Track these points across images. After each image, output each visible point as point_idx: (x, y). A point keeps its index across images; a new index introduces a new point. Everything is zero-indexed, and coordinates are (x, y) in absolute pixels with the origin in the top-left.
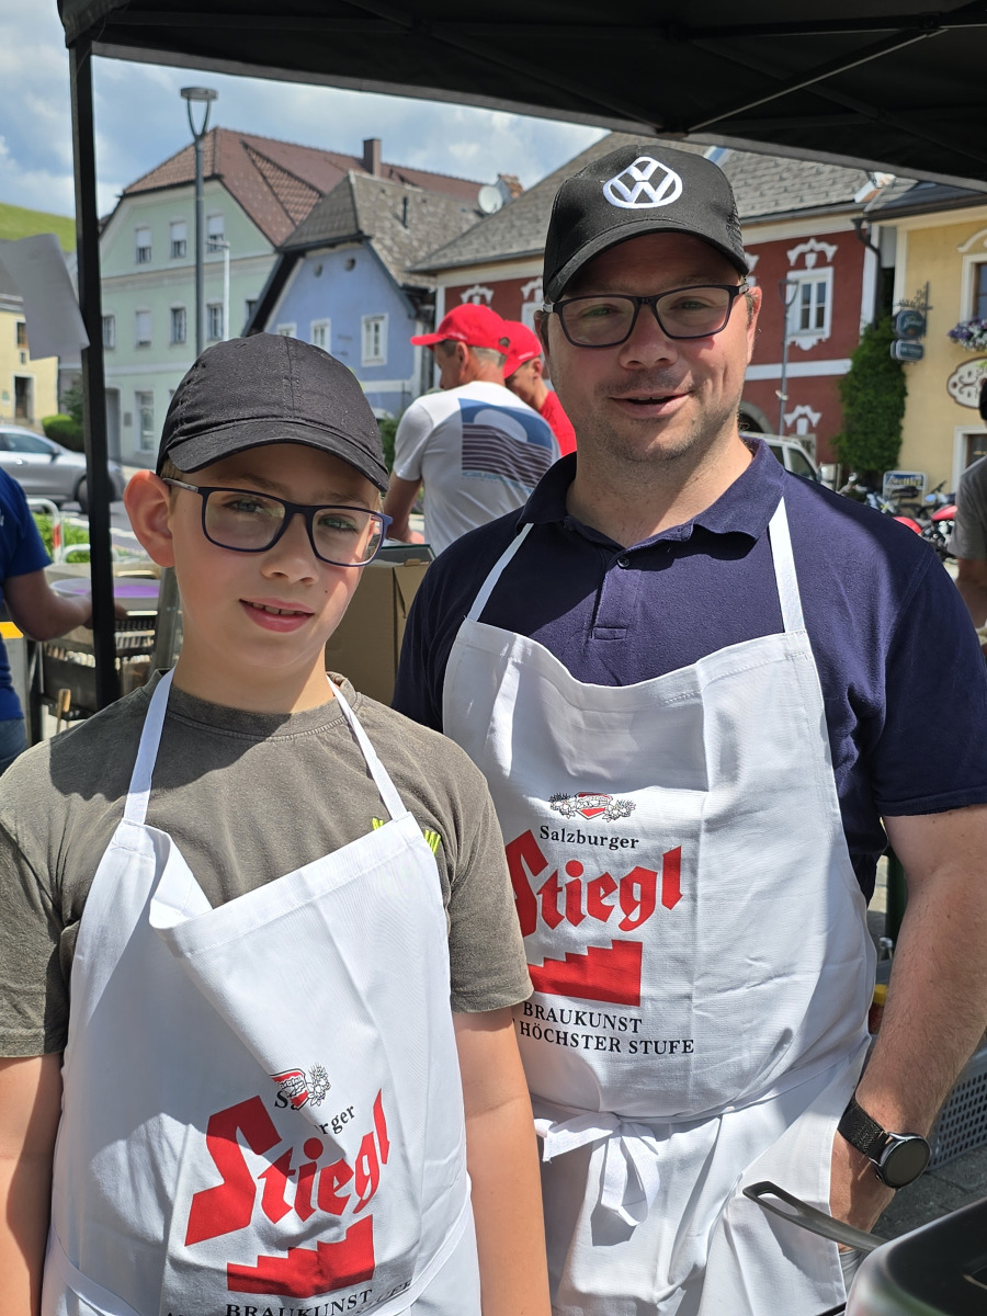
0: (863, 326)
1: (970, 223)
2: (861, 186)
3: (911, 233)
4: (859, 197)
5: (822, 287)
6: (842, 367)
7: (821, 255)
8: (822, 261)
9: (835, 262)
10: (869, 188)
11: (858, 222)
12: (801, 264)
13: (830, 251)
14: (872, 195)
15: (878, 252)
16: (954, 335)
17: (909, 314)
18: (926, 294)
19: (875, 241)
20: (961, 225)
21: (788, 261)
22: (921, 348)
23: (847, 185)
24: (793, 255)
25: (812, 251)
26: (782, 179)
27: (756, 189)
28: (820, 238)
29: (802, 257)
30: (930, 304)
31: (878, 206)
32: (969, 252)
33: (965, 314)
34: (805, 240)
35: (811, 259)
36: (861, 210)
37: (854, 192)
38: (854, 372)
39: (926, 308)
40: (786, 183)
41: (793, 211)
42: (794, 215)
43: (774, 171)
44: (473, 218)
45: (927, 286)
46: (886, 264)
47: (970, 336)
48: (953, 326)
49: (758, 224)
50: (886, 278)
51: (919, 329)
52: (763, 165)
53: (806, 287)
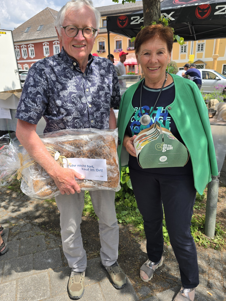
5: (58, 47)
8: (58, 44)
9: (60, 44)
12: (55, 44)
13: (59, 42)
21: (53, 44)
24: (54, 43)
25: (56, 42)
26: (51, 32)
27: (47, 33)
28: (57, 40)
29: (55, 43)
34: (55, 41)
35: (56, 43)
40: (52, 33)
41: (53, 37)
43: (49, 31)
49: (49, 38)
52: (47, 30)
53: (56, 47)
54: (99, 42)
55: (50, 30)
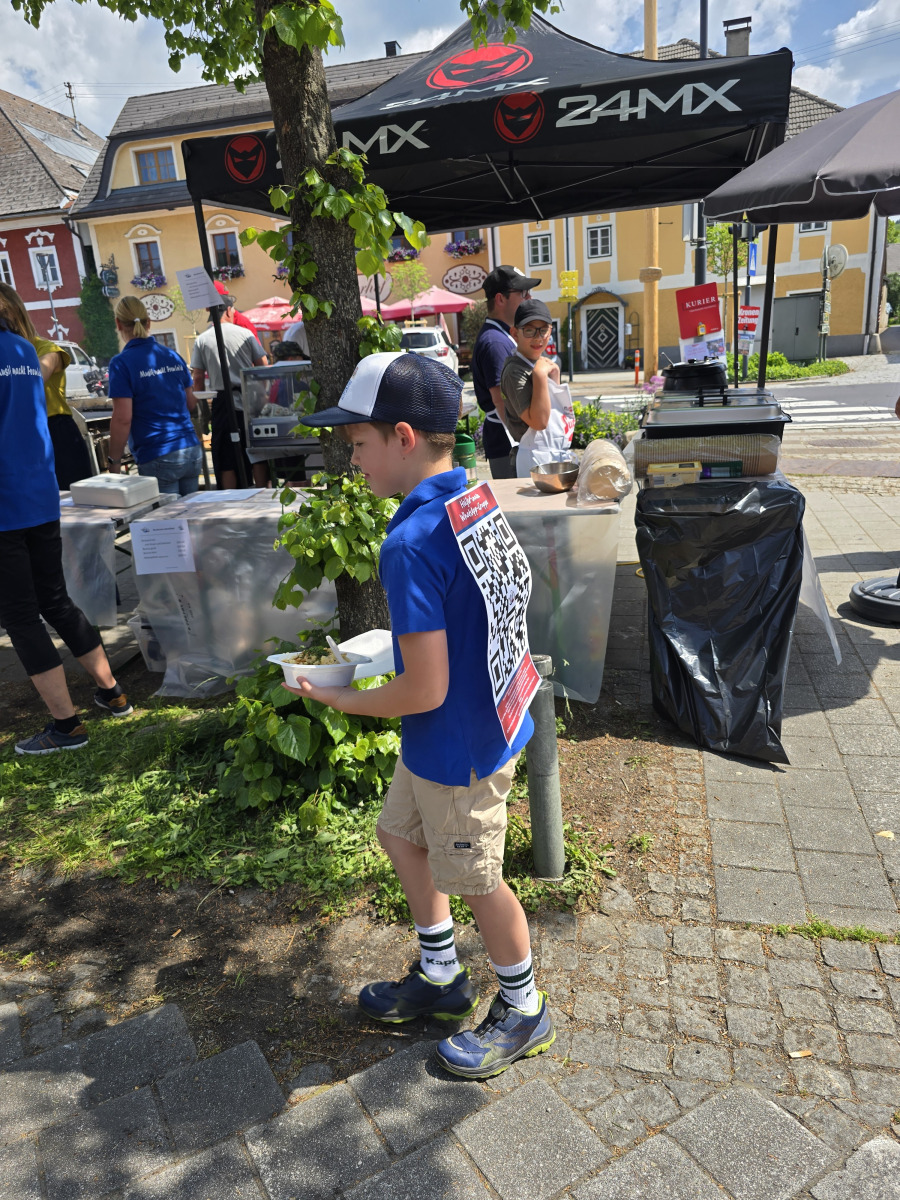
0: (81, 278)
1: (128, 222)
2: (61, 199)
3: (96, 227)
4: (62, 206)
6: (75, 302)
7: (46, 239)
8: (47, 242)
9: (55, 243)
10: (66, 200)
11: (66, 220)
12: (34, 243)
14: (70, 204)
15: (80, 237)
16: (133, 282)
17: (107, 272)
18: (112, 260)
19: (76, 231)
20: (123, 222)
21: (26, 242)
22: (116, 289)
23: (52, 198)
24: (28, 238)
28: (43, 229)
30: (117, 265)
31: (75, 211)
32: (131, 238)
33: (136, 271)
36: (66, 213)
37: (57, 202)
38: (84, 304)
39: (115, 268)
41: (23, 212)
42: (24, 215)
45: (113, 256)
46: (86, 244)
47: (142, 283)
48: (132, 279)
50: (88, 252)
51: (114, 280)
53: (40, 256)
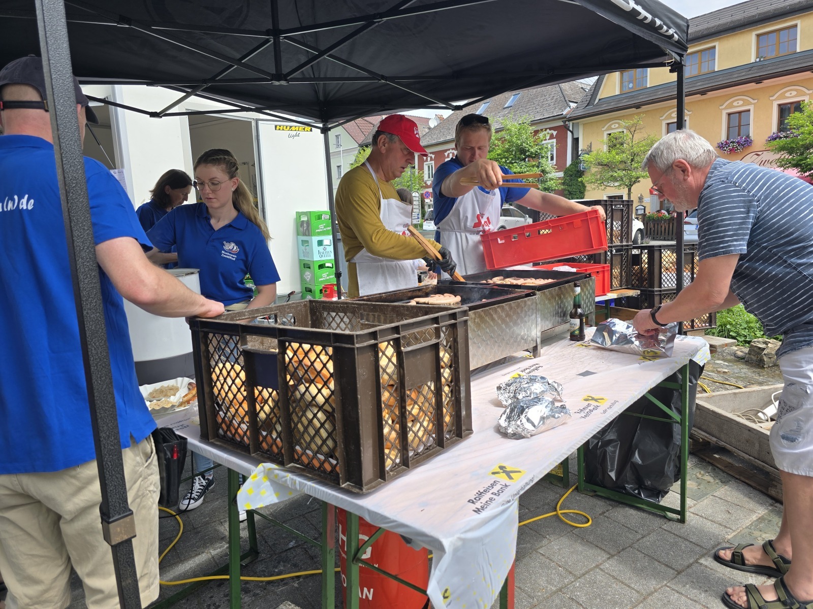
0: (568, 159)
1: (605, 120)
2: (565, 109)
3: (584, 125)
4: (564, 113)
5: (552, 146)
6: (560, 175)
7: (552, 135)
8: (552, 137)
9: (556, 137)
10: (568, 109)
11: (565, 122)
13: (555, 133)
14: (570, 111)
15: (572, 132)
18: (590, 145)
19: (571, 129)
20: (602, 120)
25: (548, 134)
26: (536, 109)
27: (527, 113)
28: (550, 129)
29: (544, 136)
30: (592, 150)
31: (573, 116)
32: (606, 130)
34: (545, 130)
35: (548, 136)
36: (565, 117)
37: (563, 111)
38: (565, 176)
42: (541, 121)
44: (427, 130)
45: (591, 143)
46: (575, 137)
50: (576, 141)
52: (529, 104)
54: (668, 124)
55: (534, 104)
